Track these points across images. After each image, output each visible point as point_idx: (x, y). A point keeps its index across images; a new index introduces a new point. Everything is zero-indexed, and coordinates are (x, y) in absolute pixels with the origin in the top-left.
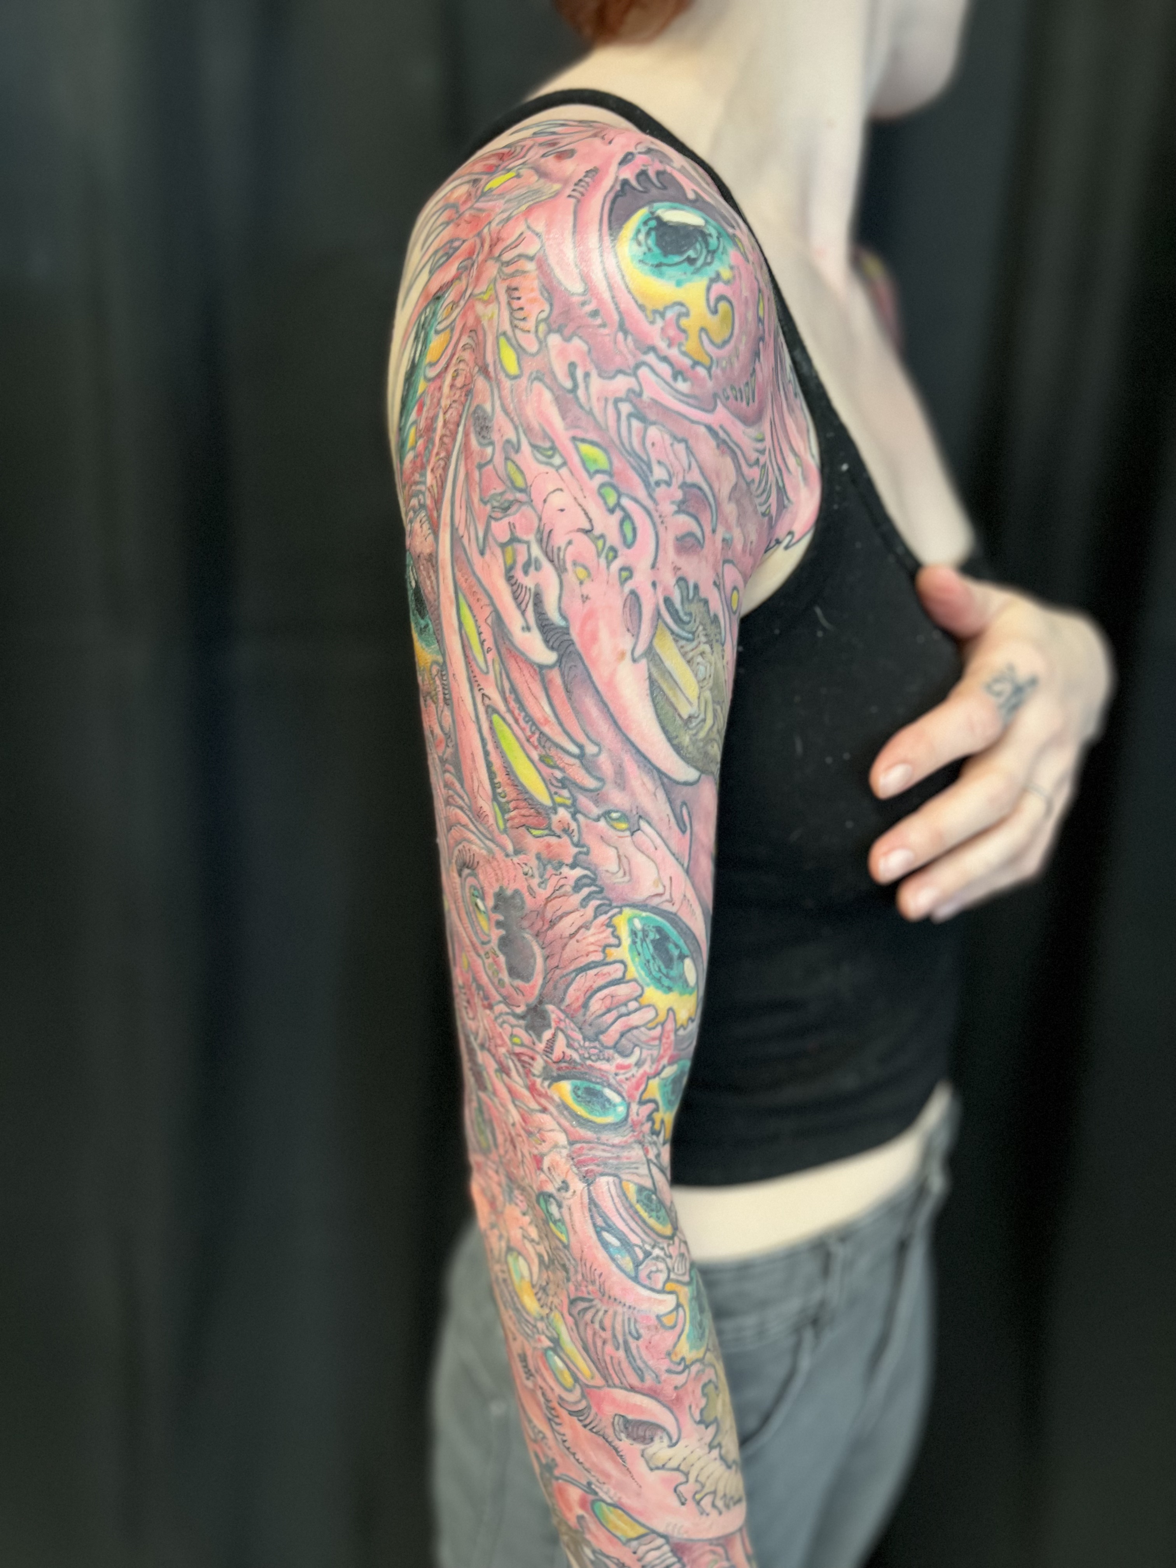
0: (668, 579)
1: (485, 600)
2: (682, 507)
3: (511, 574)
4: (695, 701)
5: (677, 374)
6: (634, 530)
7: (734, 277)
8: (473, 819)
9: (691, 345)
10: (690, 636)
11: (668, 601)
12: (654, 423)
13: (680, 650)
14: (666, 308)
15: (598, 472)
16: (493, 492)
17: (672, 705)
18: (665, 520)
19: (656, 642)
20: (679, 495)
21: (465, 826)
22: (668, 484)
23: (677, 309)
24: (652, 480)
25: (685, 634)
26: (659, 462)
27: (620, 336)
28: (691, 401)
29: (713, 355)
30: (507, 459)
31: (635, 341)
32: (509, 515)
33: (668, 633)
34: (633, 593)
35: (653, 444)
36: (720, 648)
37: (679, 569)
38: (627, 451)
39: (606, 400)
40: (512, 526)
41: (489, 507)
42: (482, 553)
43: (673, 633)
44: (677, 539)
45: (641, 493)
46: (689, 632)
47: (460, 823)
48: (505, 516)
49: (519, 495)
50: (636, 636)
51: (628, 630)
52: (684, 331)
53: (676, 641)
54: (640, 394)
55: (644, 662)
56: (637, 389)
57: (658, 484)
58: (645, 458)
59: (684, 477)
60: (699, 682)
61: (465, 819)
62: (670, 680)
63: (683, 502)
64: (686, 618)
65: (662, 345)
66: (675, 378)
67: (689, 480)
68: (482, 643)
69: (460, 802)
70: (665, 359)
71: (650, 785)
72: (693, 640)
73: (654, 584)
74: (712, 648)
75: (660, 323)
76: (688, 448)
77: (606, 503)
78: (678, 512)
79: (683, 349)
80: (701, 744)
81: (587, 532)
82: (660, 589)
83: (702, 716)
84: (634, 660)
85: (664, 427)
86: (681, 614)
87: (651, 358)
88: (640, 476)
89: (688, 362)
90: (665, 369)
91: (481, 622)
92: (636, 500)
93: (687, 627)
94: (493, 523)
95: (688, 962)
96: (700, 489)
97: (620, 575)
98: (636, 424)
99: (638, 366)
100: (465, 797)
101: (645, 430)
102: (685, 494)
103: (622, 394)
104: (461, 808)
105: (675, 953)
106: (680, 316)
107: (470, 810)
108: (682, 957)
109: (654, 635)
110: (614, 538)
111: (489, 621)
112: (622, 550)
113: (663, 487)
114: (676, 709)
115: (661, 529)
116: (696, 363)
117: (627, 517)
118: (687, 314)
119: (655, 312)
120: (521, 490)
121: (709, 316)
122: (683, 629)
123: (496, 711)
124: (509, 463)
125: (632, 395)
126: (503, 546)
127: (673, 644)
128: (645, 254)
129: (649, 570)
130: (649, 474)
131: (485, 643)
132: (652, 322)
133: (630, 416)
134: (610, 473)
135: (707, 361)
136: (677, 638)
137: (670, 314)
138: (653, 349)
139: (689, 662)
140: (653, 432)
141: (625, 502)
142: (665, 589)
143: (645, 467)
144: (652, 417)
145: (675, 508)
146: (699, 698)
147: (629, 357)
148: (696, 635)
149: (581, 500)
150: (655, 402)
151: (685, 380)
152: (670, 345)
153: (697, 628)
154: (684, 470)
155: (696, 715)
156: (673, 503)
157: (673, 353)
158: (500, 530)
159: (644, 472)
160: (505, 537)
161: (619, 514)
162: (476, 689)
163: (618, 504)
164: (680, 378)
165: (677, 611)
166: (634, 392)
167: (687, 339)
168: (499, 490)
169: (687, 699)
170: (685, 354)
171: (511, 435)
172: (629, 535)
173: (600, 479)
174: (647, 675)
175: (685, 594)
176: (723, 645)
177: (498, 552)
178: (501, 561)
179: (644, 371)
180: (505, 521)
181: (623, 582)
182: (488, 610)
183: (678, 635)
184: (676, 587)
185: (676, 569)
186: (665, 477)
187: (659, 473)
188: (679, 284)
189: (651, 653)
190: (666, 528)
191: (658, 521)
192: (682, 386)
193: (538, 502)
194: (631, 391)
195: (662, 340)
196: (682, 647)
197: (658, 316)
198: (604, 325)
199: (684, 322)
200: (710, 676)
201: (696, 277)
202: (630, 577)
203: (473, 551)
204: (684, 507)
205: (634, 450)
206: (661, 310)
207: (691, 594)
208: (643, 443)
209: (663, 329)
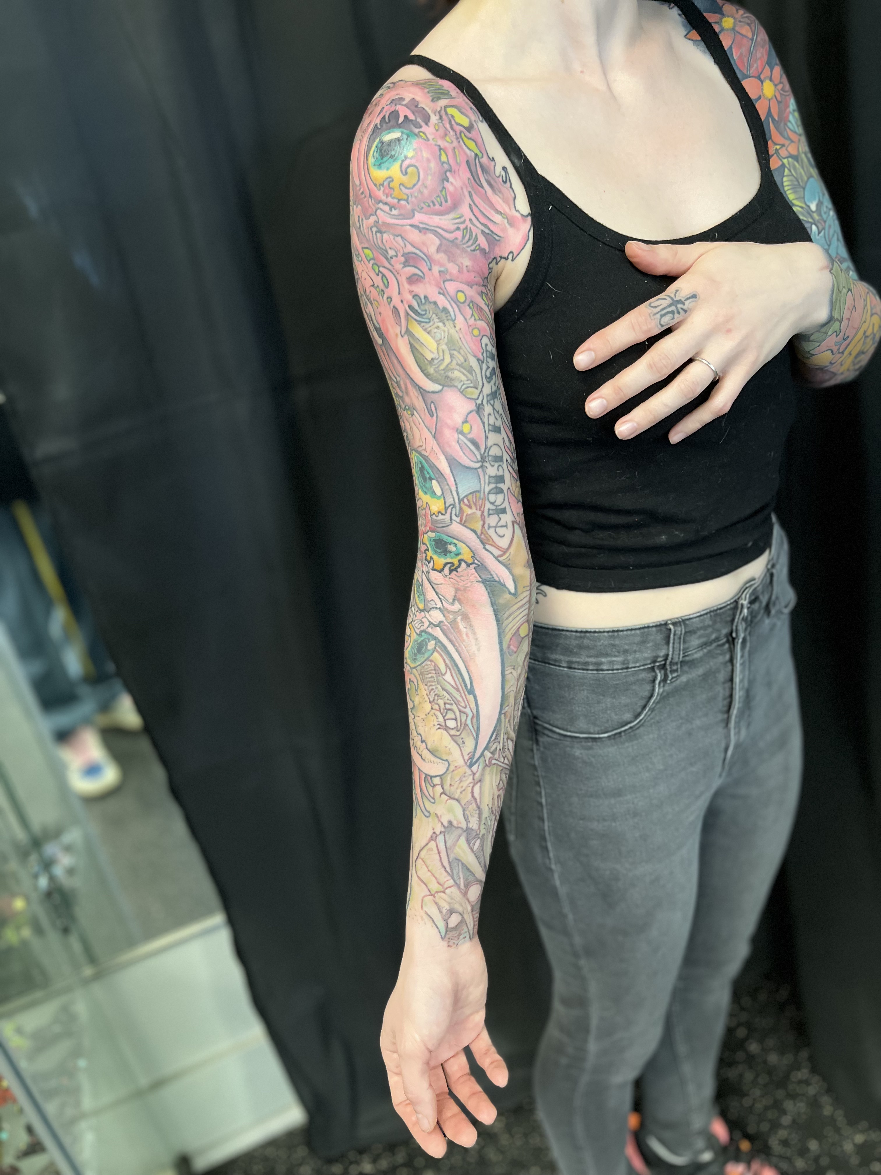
0: (409, 297)
4: (435, 350)
6: (388, 280)
9: (396, 193)
10: (427, 320)
11: (410, 307)
12: (384, 233)
13: (422, 329)
14: (384, 182)
15: (370, 260)
17: (422, 353)
18: (399, 272)
19: (409, 327)
20: (403, 259)
22: (396, 256)
23: (388, 180)
24: (389, 257)
25: (423, 321)
26: (390, 248)
27: (370, 200)
28: (400, 217)
29: (408, 194)
31: (375, 200)
33: (414, 322)
34: (394, 307)
35: (386, 241)
36: (451, 323)
37: (413, 291)
38: (377, 248)
39: (368, 228)
43: (416, 321)
44: (408, 279)
45: (386, 264)
46: (426, 319)
50: (400, 326)
51: (397, 323)
52: (392, 189)
54: (378, 222)
55: (406, 337)
56: (377, 220)
57: (391, 258)
58: (384, 248)
59: (403, 251)
60: (436, 342)
62: (419, 342)
63: (406, 262)
64: (423, 313)
65: (384, 198)
66: (391, 210)
67: (406, 251)
70: (386, 203)
71: (416, 393)
72: (430, 322)
73: (402, 301)
74: (443, 324)
75: (382, 189)
76: (402, 237)
77: (375, 272)
78: (405, 266)
79: (393, 196)
80: (443, 372)
81: (373, 286)
82: (405, 302)
83: (441, 358)
84: (402, 336)
85: (389, 233)
86: (419, 311)
87: (381, 205)
88: (384, 257)
89: (396, 201)
90: (386, 208)
92: (385, 267)
93: (425, 316)
95: (434, 482)
96: (414, 253)
97: (388, 301)
98: (378, 235)
99: (376, 211)
101: (382, 236)
102: (406, 259)
103: (372, 224)
106: (389, 182)
108: (431, 479)
109: (409, 324)
110: (382, 286)
112: (386, 290)
113: (394, 258)
114: (424, 356)
115: (398, 276)
116: (399, 200)
117: (383, 275)
118: (393, 181)
119: (379, 184)
121: (402, 176)
122: (423, 318)
127: (418, 325)
128: (375, 161)
129: (399, 296)
130: (387, 254)
132: (380, 190)
133: (376, 232)
134: (373, 259)
135: (405, 197)
136: (420, 323)
137: (386, 183)
138: (380, 201)
139: (428, 333)
140: (386, 236)
141: (381, 269)
142: (407, 302)
143: (385, 252)
144: (384, 230)
145: (402, 265)
146: (439, 348)
147: (372, 207)
148: (431, 319)
149: (368, 273)
150: (384, 223)
151: (395, 209)
152: (387, 197)
153: (432, 316)
154: (403, 248)
155: (437, 358)
156: (400, 263)
157: (389, 200)
159: (385, 254)
161: (380, 275)
163: (379, 271)
164: (393, 209)
165: (417, 311)
166: (376, 222)
167: (394, 191)
169: (430, 351)
170: (394, 198)
172: (386, 283)
173: (372, 262)
174: (408, 342)
175: (419, 302)
176: (454, 321)
179: (379, 212)
181: (389, 303)
183: (420, 321)
184: (413, 299)
185: (411, 292)
186: (394, 253)
187: (391, 253)
189: (408, 332)
190: (400, 275)
191: (396, 273)
192: (394, 212)
194: (375, 221)
195: (384, 195)
196: (423, 326)
197: (381, 186)
198: (365, 197)
199: (391, 185)
200: (444, 337)
201: (395, 163)
202: (391, 300)
204: (407, 264)
205: (380, 247)
206: (382, 183)
207: (423, 301)
208: (382, 242)
209: (383, 191)
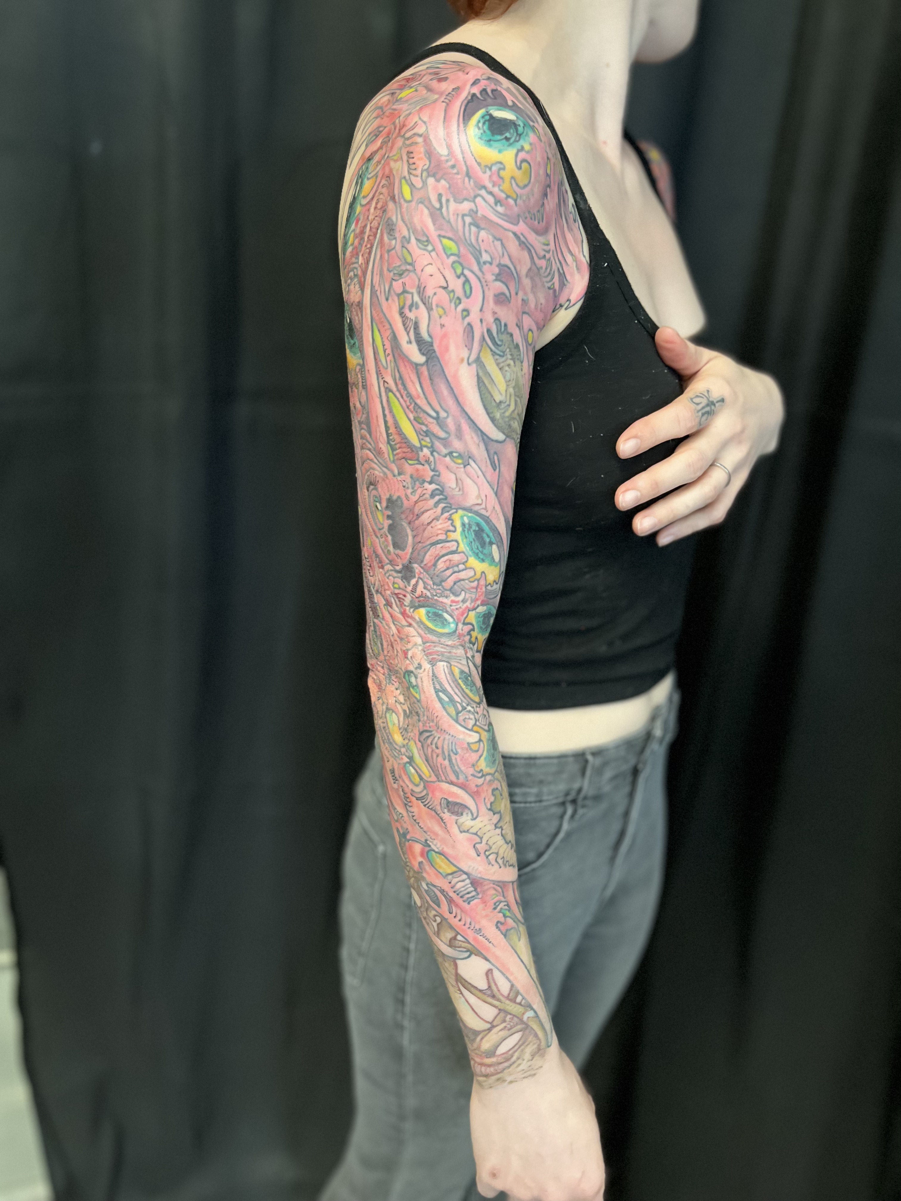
0: (490, 319)
1: (388, 326)
2: (498, 277)
3: (403, 311)
4: (504, 393)
5: (498, 201)
6: (471, 288)
7: (532, 149)
8: (376, 456)
9: (506, 186)
10: (502, 354)
11: (489, 331)
12: (483, 229)
13: (495, 361)
14: (492, 165)
15: (452, 254)
16: (394, 265)
17: (490, 393)
18: (488, 284)
19: (482, 355)
20: (497, 270)
21: (371, 460)
22: (491, 264)
23: (499, 165)
24: (482, 261)
25: (498, 352)
26: (486, 251)
27: (467, 179)
28: (505, 218)
29: (518, 193)
30: (403, 247)
31: (475, 182)
32: (403, 278)
33: (489, 351)
34: (469, 324)
35: (483, 241)
36: (520, 364)
37: (496, 313)
38: (468, 244)
39: (458, 215)
40: (404, 284)
41: (392, 274)
42: (387, 299)
43: (491, 350)
44: (495, 296)
45: (475, 268)
46: (501, 351)
47: (368, 459)
48: (401, 278)
49: (408, 267)
50: (470, 350)
51: (466, 346)
52: (502, 178)
53: (493, 356)
54: (476, 212)
55: (474, 365)
56: (475, 209)
57: (485, 263)
58: (478, 248)
59: (500, 261)
60: (506, 382)
61: (371, 456)
62: (490, 379)
63: (499, 275)
64: (499, 343)
65: (489, 185)
66: (496, 204)
67: (502, 262)
68: (385, 351)
69: (369, 446)
70: (491, 193)
71: (476, 439)
72: (503, 356)
73: (481, 321)
74: (514, 363)
75: (488, 173)
76: (502, 244)
77: (455, 272)
78: (496, 280)
79: (501, 188)
80: (507, 420)
81: (445, 288)
82: (484, 324)
83: (508, 403)
84: (469, 364)
85: (489, 231)
86: (497, 340)
87: (483, 192)
88: (475, 258)
89: (503, 196)
90: (491, 199)
91: (385, 339)
92: (472, 271)
93: (500, 348)
94: (394, 283)
95: (494, 547)
96: (509, 268)
97: (462, 314)
98: (473, 229)
99: (475, 197)
100: (372, 443)
101: (479, 233)
102: (500, 270)
103: (467, 212)
104: (369, 450)
105: (487, 540)
106: (500, 169)
107: (375, 450)
108: (491, 543)
109: (480, 351)
110: (459, 292)
111: (389, 338)
112: (464, 299)
113: (488, 265)
114: (492, 396)
115: (486, 288)
116: (508, 196)
117: (467, 281)
118: (504, 169)
119: (486, 166)
120: (410, 264)
121: (516, 170)
122: (498, 349)
123: (391, 391)
124: (404, 249)
125: (471, 213)
126: (399, 295)
127: (491, 357)
128: (482, 134)
129: (479, 312)
130: (479, 256)
131: (387, 351)
132: (485, 172)
133: (470, 224)
134: (458, 255)
135: (515, 196)
136: (494, 354)
137: (494, 168)
138: (484, 187)
139: (500, 369)
140: (483, 234)
141: (466, 272)
142: (487, 324)
143: (478, 253)
144: (482, 225)
145: (494, 278)
146: (506, 391)
147: (471, 191)
148: (506, 353)
149: (442, 270)
150: (485, 218)
151: (501, 205)
152: (493, 186)
153: (506, 350)
154: (500, 257)
155: (504, 401)
156: (493, 274)
157: (496, 190)
158: (398, 286)
159: (477, 256)
160: (400, 290)
161: (462, 279)
162: (380, 378)
163: (462, 274)
164: (499, 204)
165: (494, 338)
166: (473, 210)
167: (503, 182)
168: (398, 264)
169: (499, 391)
170: (502, 191)
171: (405, 233)
172: (468, 292)
173: (453, 258)
174: (476, 374)
175: (499, 329)
176: (522, 362)
177: (396, 298)
178: (397, 304)
179: (479, 200)
180: (400, 281)
181: (464, 318)
182: (389, 332)
183: (494, 352)
184: (494, 324)
185: (494, 313)
186: (489, 259)
187: (486, 257)
188: (500, 151)
189: (478, 360)
190: (489, 289)
191: (484, 284)
192: (500, 209)
193: (419, 269)
194: (471, 210)
195: (490, 182)
196: (497, 360)
197: (487, 169)
198: (458, 173)
199: (502, 173)
200: (513, 379)
201: (510, 149)
202: (468, 315)
203: (382, 299)
204: (499, 278)
205: (472, 243)
206: (490, 166)
207: (503, 329)
208: (477, 240)
209: (490, 176)
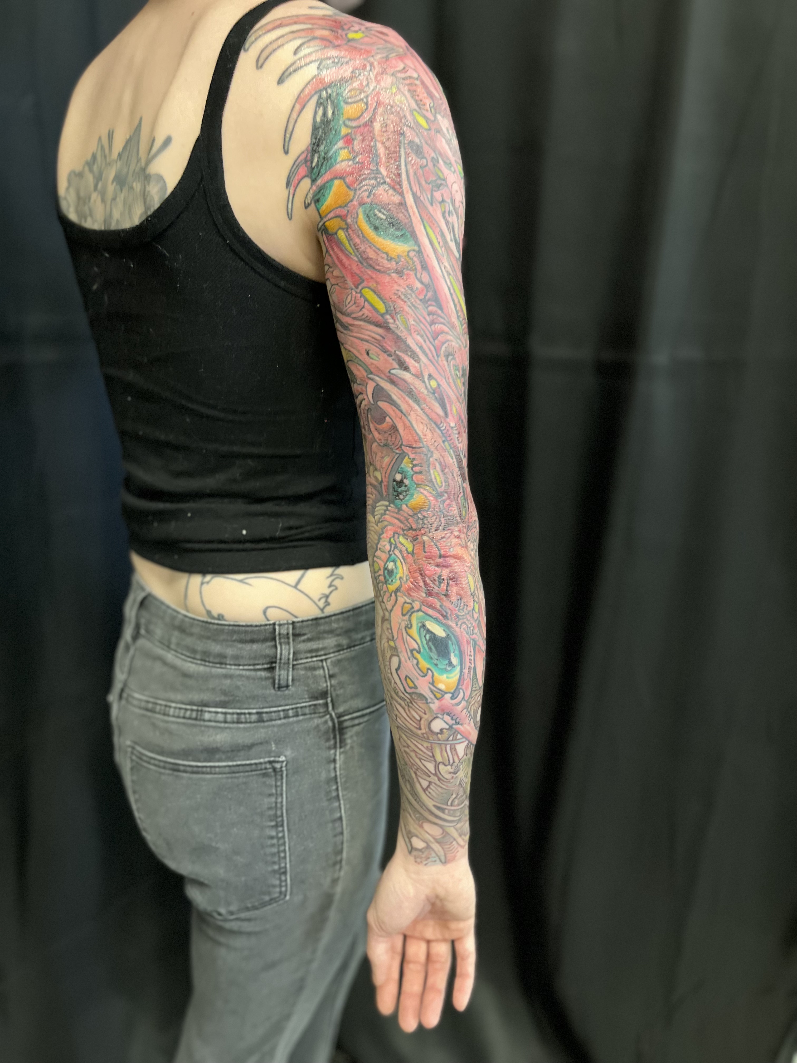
30: (434, 165)
32: (440, 190)
49: (443, 182)
94: (434, 193)
120: (444, 180)
124: (435, 168)
160: (440, 199)
203: (427, 204)
